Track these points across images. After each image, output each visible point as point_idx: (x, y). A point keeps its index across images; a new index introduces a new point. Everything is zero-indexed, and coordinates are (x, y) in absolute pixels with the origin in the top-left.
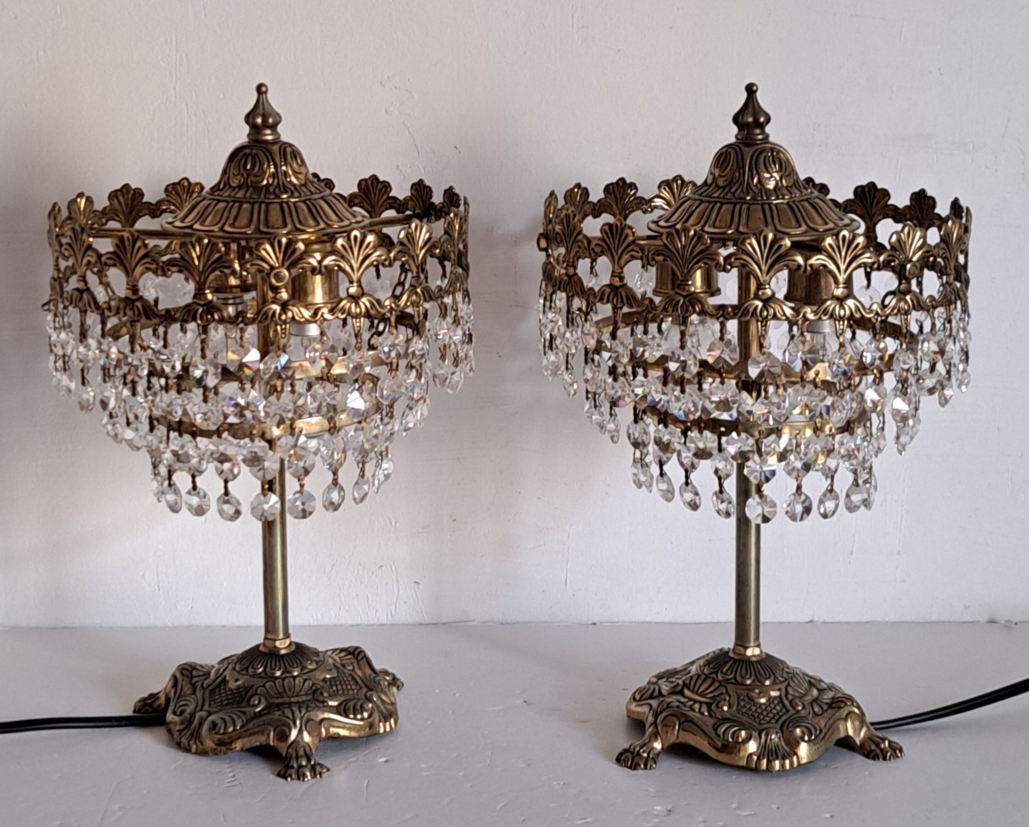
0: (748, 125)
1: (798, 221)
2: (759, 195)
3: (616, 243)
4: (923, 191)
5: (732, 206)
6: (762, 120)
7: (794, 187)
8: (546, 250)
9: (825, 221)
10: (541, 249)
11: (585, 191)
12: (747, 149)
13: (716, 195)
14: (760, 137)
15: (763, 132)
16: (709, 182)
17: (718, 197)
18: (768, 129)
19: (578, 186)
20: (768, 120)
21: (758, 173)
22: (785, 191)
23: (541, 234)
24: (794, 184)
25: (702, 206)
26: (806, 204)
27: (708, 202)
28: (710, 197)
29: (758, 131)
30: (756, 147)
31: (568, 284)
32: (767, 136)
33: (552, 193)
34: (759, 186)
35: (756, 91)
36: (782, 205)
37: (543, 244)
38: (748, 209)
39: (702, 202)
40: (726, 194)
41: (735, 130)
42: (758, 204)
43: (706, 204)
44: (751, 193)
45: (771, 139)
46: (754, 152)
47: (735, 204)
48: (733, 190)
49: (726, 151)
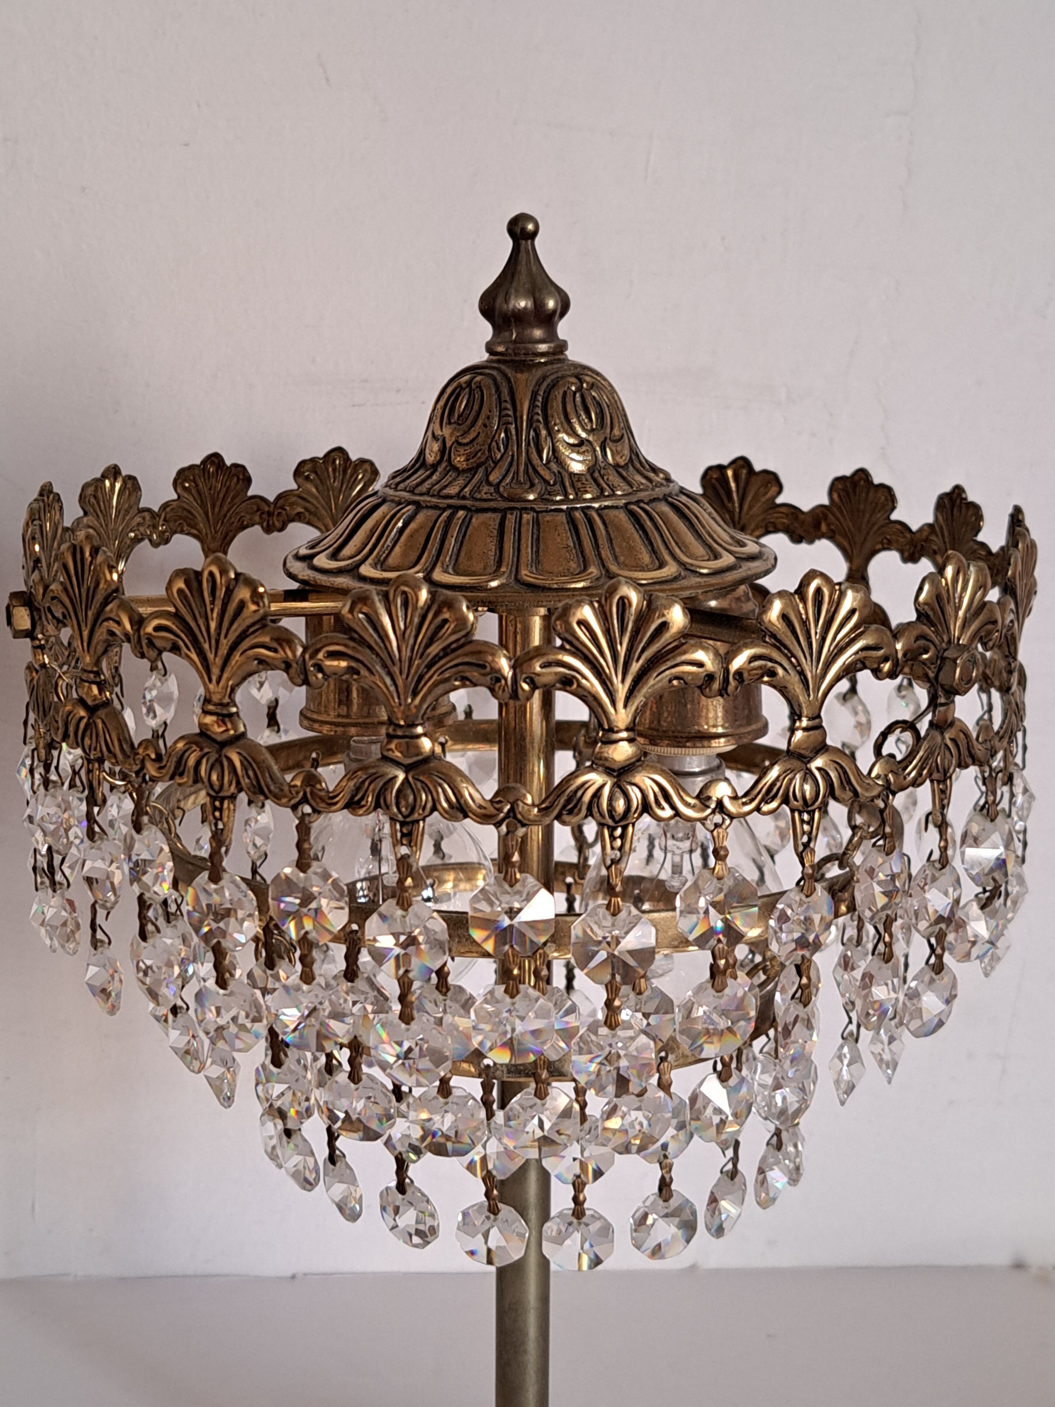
0: (519, 318)
1: (654, 551)
2: (558, 487)
3: (213, 625)
4: (862, 474)
5: (498, 516)
6: (551, 304)
7: (631, 468)
8: (30, 634)
9: (710, 547)
10: (18, 634)
11: (129, 485)
12: (522, 377)
13: (453, 490)
14: (543, 347)
15: (551, 335)
16: (430, 458)
17: (458, 496)
18: (563, 329)
19: (114, 472)
20: (565, 305)
21: (551, 434)
22: (614, 478)
23: (14, 595)
24: (631, 460)
25: (421, 517)
26: (665, 508)
27: (436, 507)
28: (439, 496)
29: (538, 333)
30: (539, 373)
31: (87, 725)
32: (562, 347)
33: (47, 491)
34: (554, 466)
35: (534, 234)
36: (615, 512)
37: (23, 619)
38: (537, 522)
39: (419, 506)
40: (478, 488)
41: (486, 330)
42: (561, 510)
43: (433, 513)
44: (539, 487)
45: (573, 354)
46: (539, 384)
47: (504, 512)
48: (494, 477)
49: (469, 383)
